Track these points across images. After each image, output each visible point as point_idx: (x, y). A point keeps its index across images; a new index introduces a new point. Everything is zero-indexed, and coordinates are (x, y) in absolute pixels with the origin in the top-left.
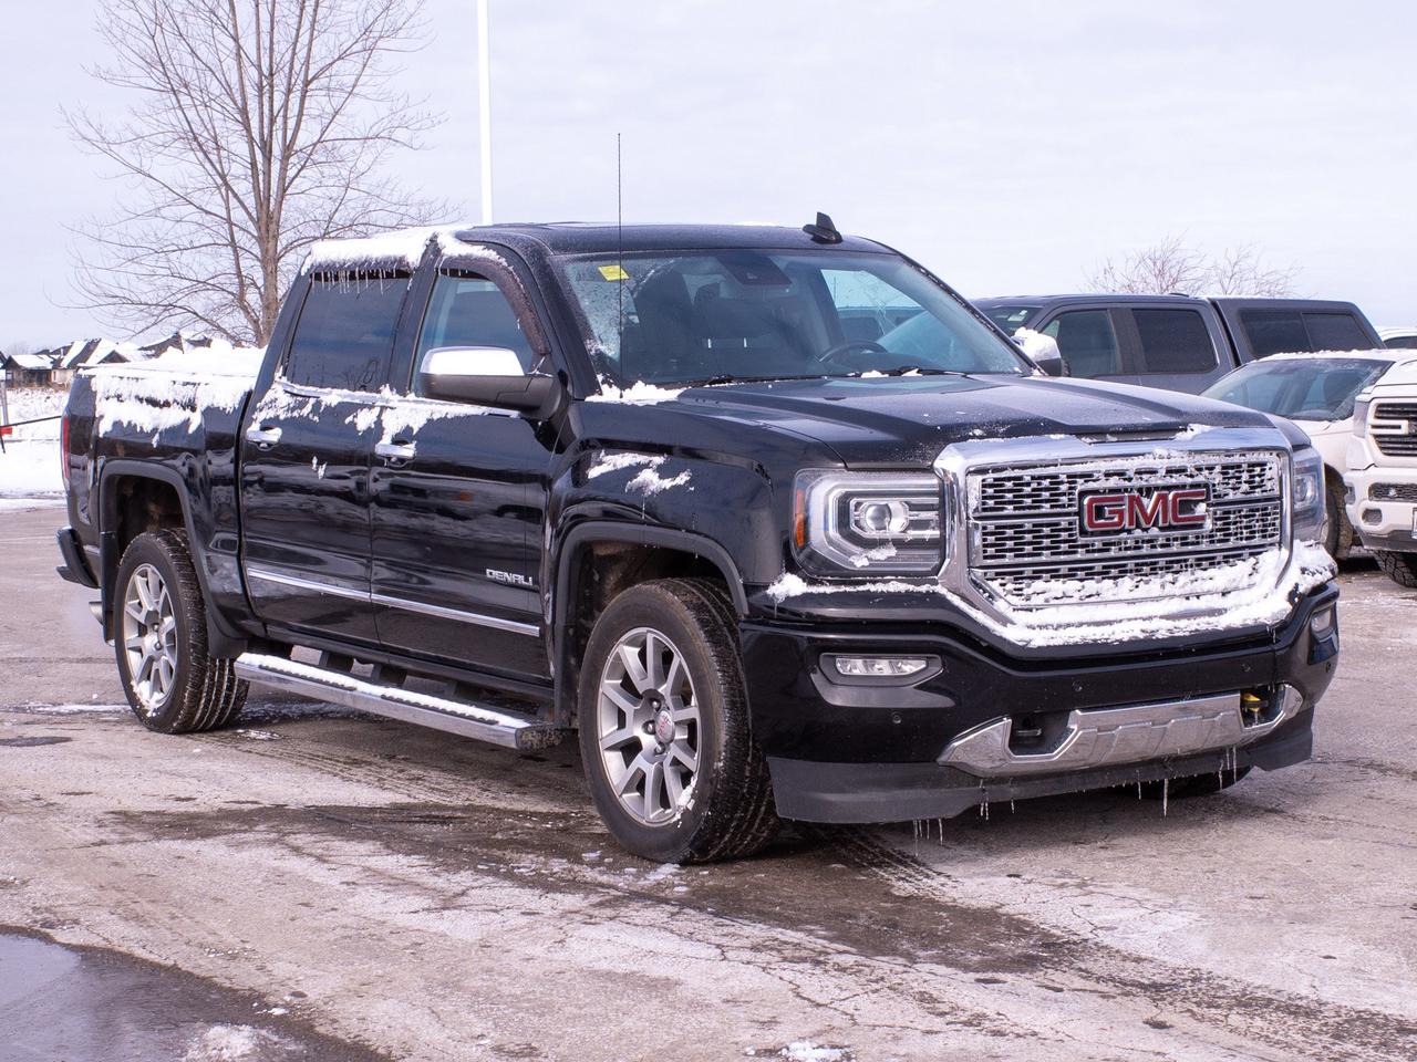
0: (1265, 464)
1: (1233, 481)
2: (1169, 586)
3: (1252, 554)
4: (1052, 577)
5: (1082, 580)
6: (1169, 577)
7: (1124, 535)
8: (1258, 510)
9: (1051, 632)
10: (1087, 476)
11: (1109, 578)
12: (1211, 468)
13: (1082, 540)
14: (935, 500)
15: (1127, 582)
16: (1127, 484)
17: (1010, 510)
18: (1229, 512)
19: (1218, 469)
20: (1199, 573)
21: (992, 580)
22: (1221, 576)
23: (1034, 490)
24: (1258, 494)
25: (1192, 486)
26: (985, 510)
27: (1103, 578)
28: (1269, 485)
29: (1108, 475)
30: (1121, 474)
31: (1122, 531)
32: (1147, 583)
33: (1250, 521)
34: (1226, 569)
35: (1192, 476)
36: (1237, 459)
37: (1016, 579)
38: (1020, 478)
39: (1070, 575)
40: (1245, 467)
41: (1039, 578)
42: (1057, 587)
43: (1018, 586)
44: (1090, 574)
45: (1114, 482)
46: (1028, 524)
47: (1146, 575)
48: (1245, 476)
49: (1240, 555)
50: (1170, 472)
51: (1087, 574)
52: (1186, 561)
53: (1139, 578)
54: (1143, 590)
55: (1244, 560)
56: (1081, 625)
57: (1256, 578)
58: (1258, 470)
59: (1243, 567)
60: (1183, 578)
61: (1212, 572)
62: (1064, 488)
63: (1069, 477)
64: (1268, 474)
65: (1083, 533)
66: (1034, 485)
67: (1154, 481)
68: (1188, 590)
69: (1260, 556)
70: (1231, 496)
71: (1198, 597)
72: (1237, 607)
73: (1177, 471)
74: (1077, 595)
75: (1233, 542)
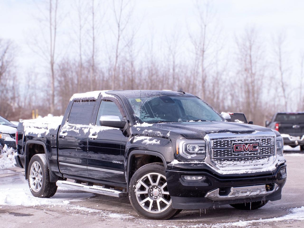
0: (271, 139)
1: (264, 142)
2: (251, 163)
3: (268, 157)
4: (227, 161)
5: (233, 161)
6: (251, 161)
7: (242, 152)
8: (269, 148)
9: (227, 172)
10: (234, 141)
12: (259, 140)
13: (233, 153)
14: (204, 145)
15: (242, 162)
16: (242, 142)
17: (219, 147)
18: (263, 148)
19: (261, 140)
20: (257, 160)
21: (215, 161)
22: (262, 161)
23: (224, 143)
24: (269, 145)
25: (256, 143)
26: (214, 147)
27: (238, 161)
28: (272, 143)
29: (239, 140)
30: (241, 140)
31: (241, 152)
32: (247, 162)
33: (268, 150)
34: (263, 160)
35: (255, 141)
36: (264, 138)
37: (220, 161)
38: (221, 141)
39: (231, 160)
40: (266, 139)
41: (225, 161)
42: (228, 162)
44: (235, 160)
45: (240, 142)
46: (222, 150)
48: (266, 141)
49: (266, 157)
50: (251, 140)
51: (234, 160)
52: (254, 158)
53: (245, 161)
54: (246, 164)
55: (266, 158)
56: (233, 170)
57: (269, 162)
58: (269, 140)
59: (266, 160)
60: (254, 161)
61: (260, 160)
62: (230, 143)
63: (231, 141)
64: (271, 141)
65: (234, 152)
66: (224, 142)
67: (248, 142)
68: (255, 164)
69: (270, 157)
70: (264, 145)
71: (257, 165)
72: (265, 167)
73: (252, 140)
74: (232, 164)
75: (264, 154)
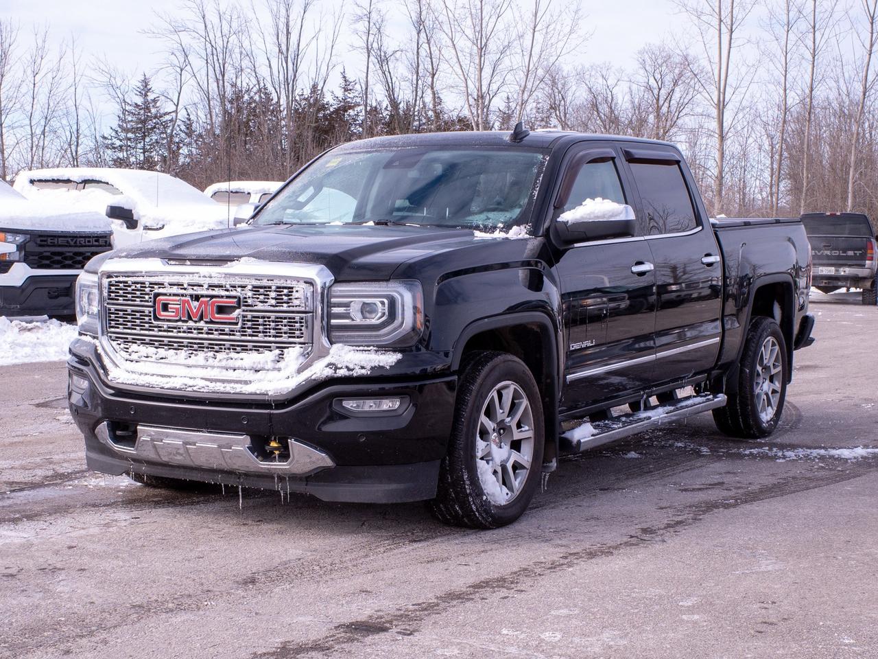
0: (292, 288)
1: (262, 297)
2: (211, 360)
3: (278, 347)
4: (142, 343)
5: (157, 348)
6: (211, 354)
7: (180, 324)
8: (285, 318)
9: (135, 376)
10: (161, 285)
11: (174, 349)
12: (243, 287)
13: (156, 323)
15: (183, 353)
16: (183, 292)
17: (121, 300)
19: (250, 287)
20: (233, 355)
21: (114, 340)
22: (251, 358)
23: (133, 290)
24: (285, 307)
25: (228, 297)
26: (109, 299)
27: (170, 349)
28: (295, 302)
29: (172, 285)
30: (178, 285)
31: (179, 321)
32: (196, 355)
33: (278, 325)
34: (255, 355)
35: (227, 290)
36: (265, 283)
37: (125, 342)
38: (126, 282)
39: (151, 343)
40: (274, 288)
41: (136, 343)
42: (144, 350)
43: (126, 346)
44: (162, 345)
45: (175, 290)
46: (129, 309)
47: (196, 350)
48: (273, 294)
49: (270, 347)
50: (211, 286)
52: (224, 345)
53: (191, 352)
54: (194, 360)
55: (271, 351)
56: (153, 375)
57: (281, 364)
58: (286, 291)
59: (268, 356)
60: (219, 356)
61: (243, 355)
62: (147, 290)
63: (151, 284)
64: (295, 295)
66: (133, 287)
67: (199, 291)
68: (224, 363)
69: (285, 350)
70: (260, 306)
71: (235, 370)
72: (260, 381)
73: (216, 286)
74: (154, 356)
75: (260, 337)
